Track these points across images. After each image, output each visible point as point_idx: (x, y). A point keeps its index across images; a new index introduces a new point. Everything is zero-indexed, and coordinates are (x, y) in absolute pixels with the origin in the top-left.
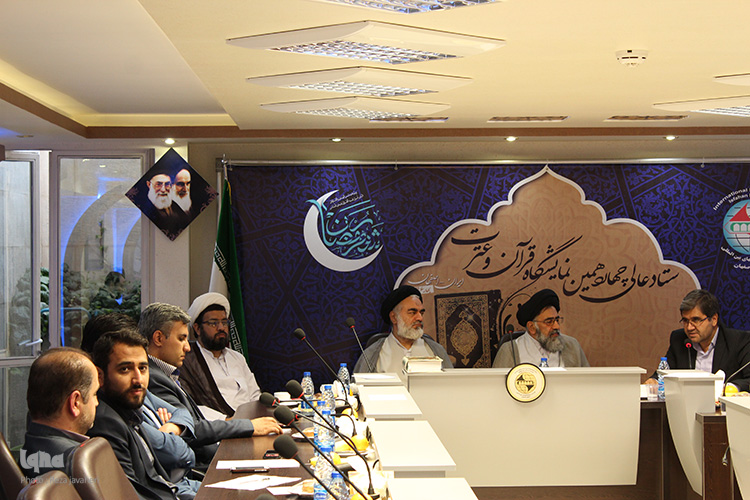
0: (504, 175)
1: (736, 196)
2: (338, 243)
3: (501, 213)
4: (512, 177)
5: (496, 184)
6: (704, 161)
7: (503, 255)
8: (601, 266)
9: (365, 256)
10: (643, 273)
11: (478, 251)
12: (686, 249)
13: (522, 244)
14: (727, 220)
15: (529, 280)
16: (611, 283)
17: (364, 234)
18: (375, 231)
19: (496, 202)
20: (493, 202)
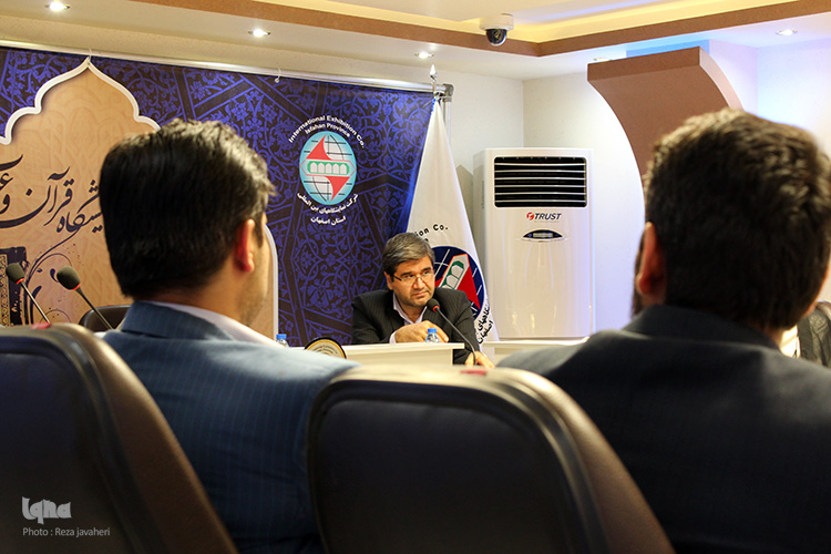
0: (28, 66)
1: (313, 125)
3: (24, 126)
4: (40, 71)
5: (17, 80)
6: (280, 74)
7: (29, 192)
13: (55, 177)
14: (304, 156)
15: (65, 233)
19: (17, 108)
20: (13, 106)
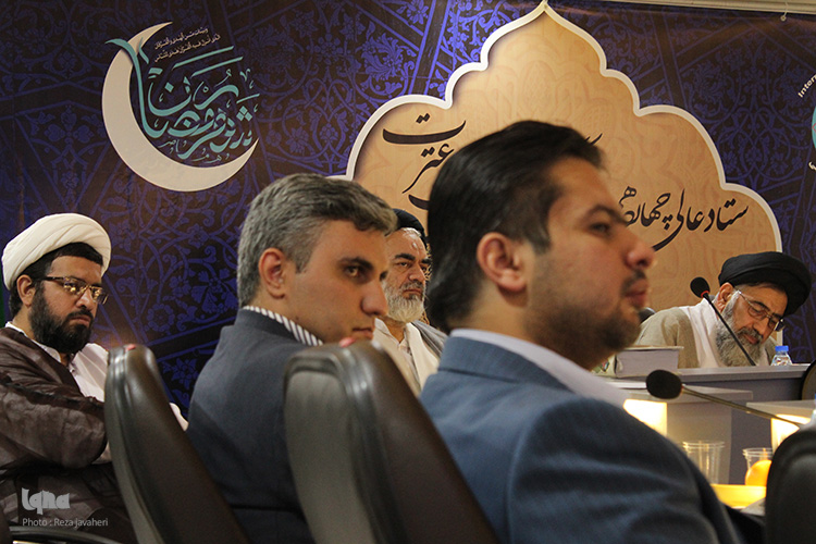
0: (473, 13)
2: (172, 132)
3: (467, 86)
4: (487, 18)
5: (460, 30)
6: (787, 9)
8: (631, 192)
9: (224, 161)
10: (696, 205)
11: (429, 158)
12: (759, 164)
16: (646, 222)
17: (222, 116)
18: (244, 110)
19: (459, 65)
20: (455, 64)
